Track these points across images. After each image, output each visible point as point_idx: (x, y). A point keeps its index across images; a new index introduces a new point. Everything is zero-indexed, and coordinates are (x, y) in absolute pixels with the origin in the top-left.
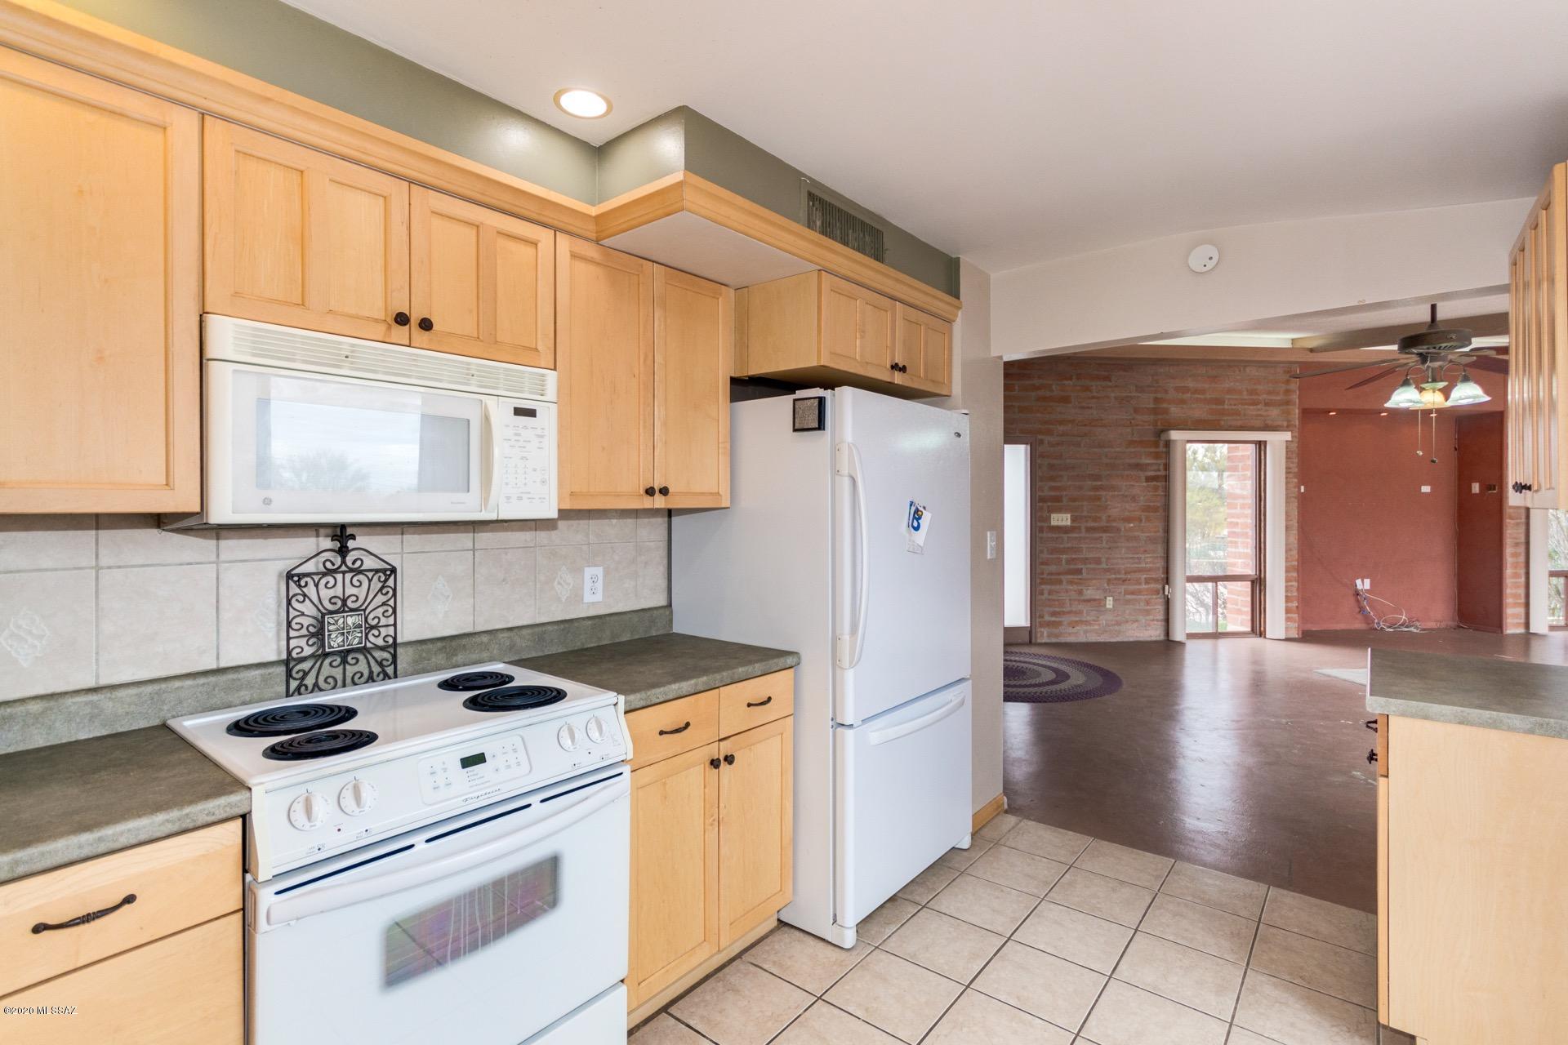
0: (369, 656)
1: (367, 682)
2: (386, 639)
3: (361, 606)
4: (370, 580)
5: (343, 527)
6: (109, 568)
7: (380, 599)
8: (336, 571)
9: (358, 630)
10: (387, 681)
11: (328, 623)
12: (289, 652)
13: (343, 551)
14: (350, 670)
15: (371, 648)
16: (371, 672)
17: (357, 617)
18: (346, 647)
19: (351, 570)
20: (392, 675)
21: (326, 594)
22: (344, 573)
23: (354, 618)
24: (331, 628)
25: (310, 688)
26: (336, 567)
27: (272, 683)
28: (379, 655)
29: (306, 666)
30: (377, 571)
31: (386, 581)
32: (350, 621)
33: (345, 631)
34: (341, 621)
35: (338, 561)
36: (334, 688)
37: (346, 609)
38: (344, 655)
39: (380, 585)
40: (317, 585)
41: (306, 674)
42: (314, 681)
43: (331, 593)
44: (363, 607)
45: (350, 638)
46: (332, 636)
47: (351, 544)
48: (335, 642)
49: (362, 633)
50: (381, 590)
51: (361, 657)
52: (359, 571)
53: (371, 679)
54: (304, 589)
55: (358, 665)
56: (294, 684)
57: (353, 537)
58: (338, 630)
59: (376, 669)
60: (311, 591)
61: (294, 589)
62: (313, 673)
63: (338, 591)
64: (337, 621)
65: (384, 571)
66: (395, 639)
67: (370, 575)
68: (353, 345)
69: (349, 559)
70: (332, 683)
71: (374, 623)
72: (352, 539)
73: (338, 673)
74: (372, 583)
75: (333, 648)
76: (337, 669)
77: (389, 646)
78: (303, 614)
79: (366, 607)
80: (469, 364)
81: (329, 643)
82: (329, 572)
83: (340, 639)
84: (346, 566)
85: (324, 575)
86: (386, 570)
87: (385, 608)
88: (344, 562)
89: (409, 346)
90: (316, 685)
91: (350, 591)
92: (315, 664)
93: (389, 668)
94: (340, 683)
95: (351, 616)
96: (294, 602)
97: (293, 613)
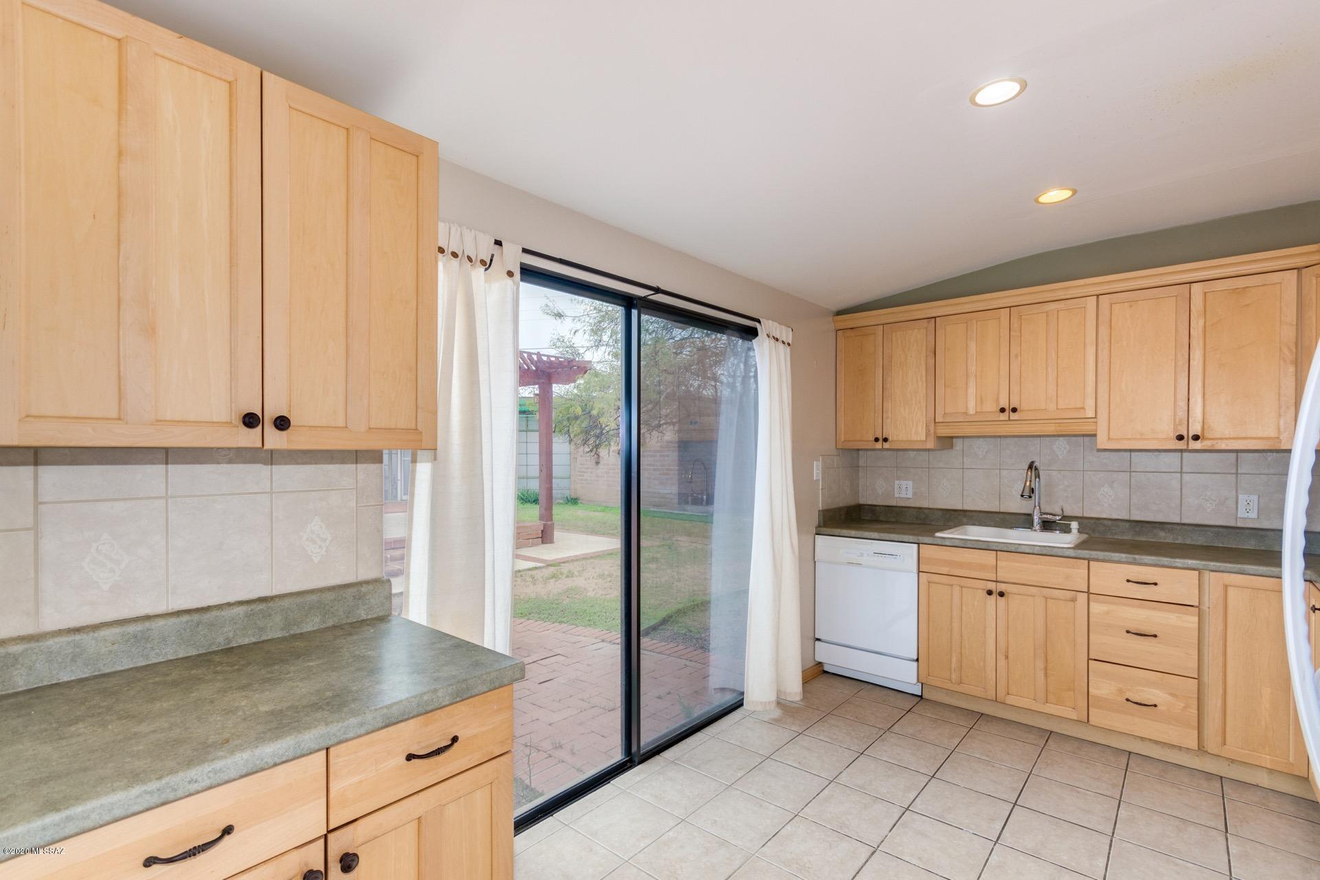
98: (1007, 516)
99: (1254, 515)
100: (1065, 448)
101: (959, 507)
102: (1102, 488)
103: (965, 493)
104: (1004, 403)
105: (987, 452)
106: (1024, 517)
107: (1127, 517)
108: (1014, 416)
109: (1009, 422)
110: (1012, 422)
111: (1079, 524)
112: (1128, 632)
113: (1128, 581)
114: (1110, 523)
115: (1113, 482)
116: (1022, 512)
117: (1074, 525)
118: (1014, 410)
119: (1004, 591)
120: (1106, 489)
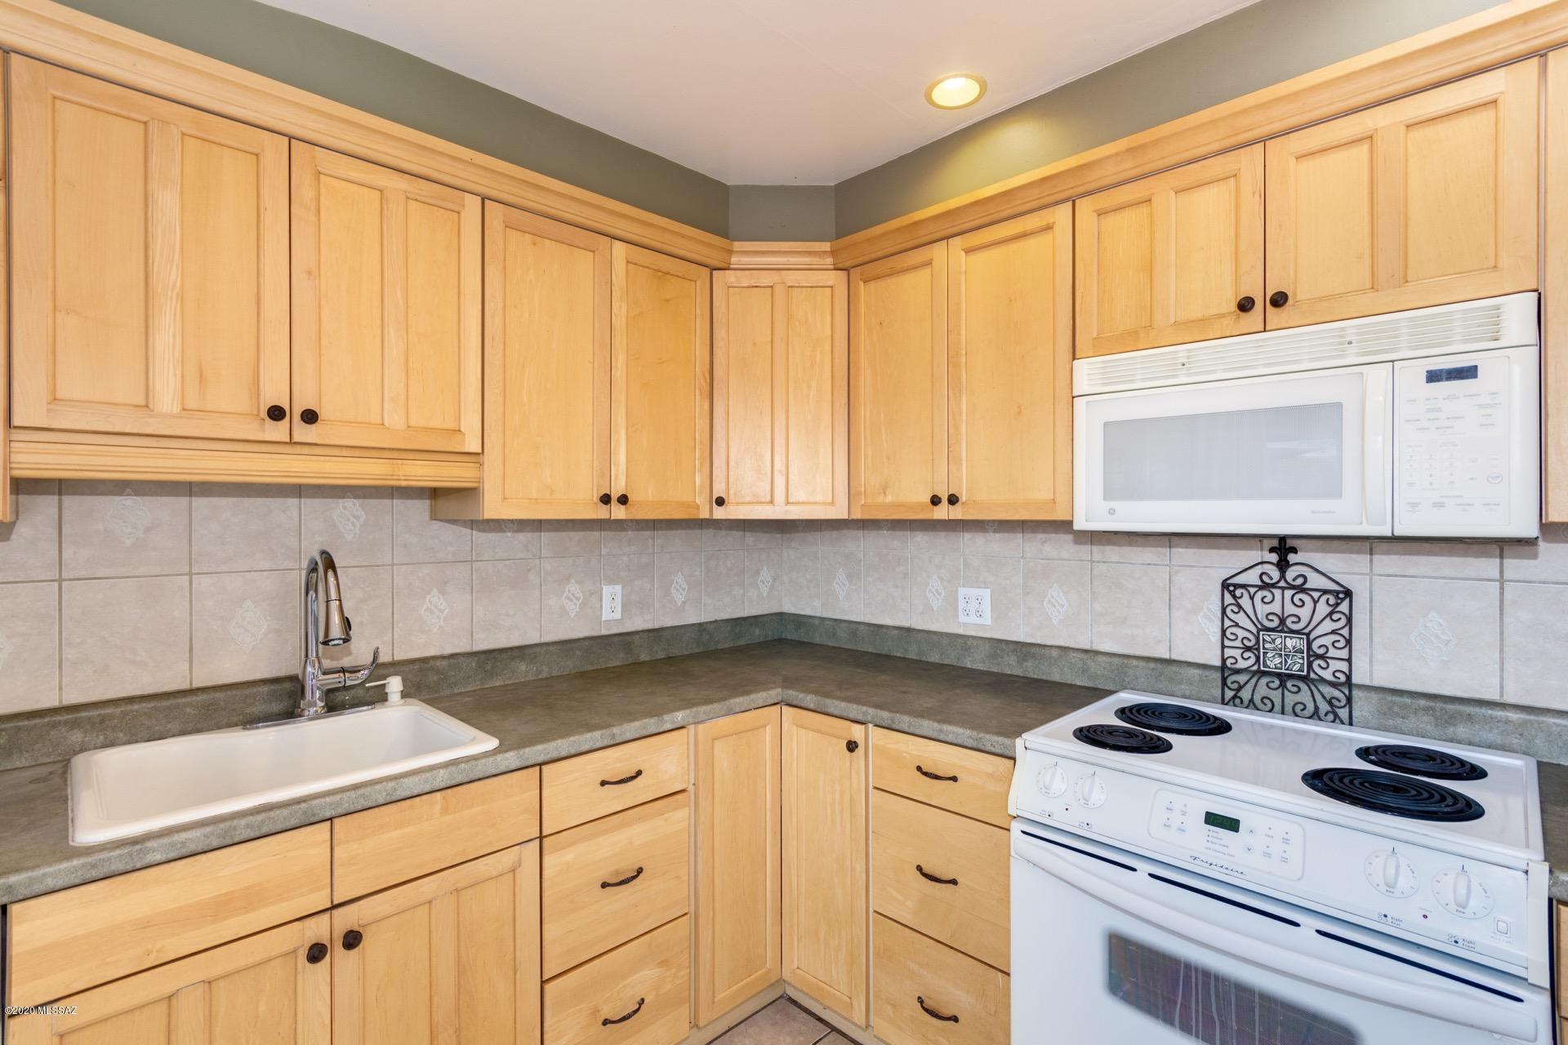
0: (1313, 688)
1: (1310, 717)
2: (1336, 674)
3: (1304, 629)
4: (1315, 602)
5: (1283, 539)
6: (1098, 562)
7: (1328, 626)
8: (1273, 586)
9: (1299, 655)
10: (1337, 724)
11: (1264, 640)
12: (1224, 661)
13: (1283, 565)
14: (1290, 699)
15: (1317, 680)
16: (1317, 708)
17: (1298, 640)
18: (1283, 671)
19: (1293, 587)
20: (1346, 720)
21: (1262, 609)
22: (1283, 589)
23: (1294, 640)
24: (1267, 646)
25: (1246, 702)
26: (1273, 581)
27: (1209, 685)
28: (1329, 691)
29: (1242, 678)
30: (1325, 592)
31: (1337, 605)
32: (1290, 643)
33: (1283, 653)
34: (1278, 641)
35: (1275, 574)
36: (1270, 711)
37: (1286, 629)
38: (1283, 678)
39: (1330, 609)
40: (1252, 598)
41: (1240, 688)
42: (1250, 697)
43: (1268, 609)
44: (1306, 631)
45: (1289, 662)
46: (1269, 655)
47: (1292, 558)
48: (1273, 663)
49: (1303, 659)
50: (1331, 614)
51: (1304, 687)
52: (1301, 589)
53: (1315, 715)
54: (1239, 601)
55: (1300, 693)
56: (1229, 694)
57: (1294, 550)
58: (1275, 650)
59: (1324, 707)
60: (1245, 602)
61: (1229, 599)
62: (1249, 687)
63: (1276, 607)
64: (1274, 640)
65: (1336, 593)
66: (1349, 677)
67: (1316, 595)
68: (1189, 351)
69: (1291, 574)
70: (1269, 705)
71: (1321, 651)
72: (1292, 552)
73: (1276, 696)
74: (1318, 605)
75: (1269, 668)
76: (1275, 692)
77: (1342, 684)
78: (1237, 625)
79: (1310, 632)
80: (1343, 329)
81: (1264, 661)
82: (1265, 586)
83: (1277, 660)
84: (1286, 581)
85: (1261, 588)
86: (1338, 593)
87: (1337, 637)
88: (1283, 577)
89: (1265, 331)
90: (1251, 701)
91: (1290, 609)
92: (1250, 679)
93: (1342, 710)
94: (1278, 707)
95: (1291, 638)
96: (1228, 611)
97: (1227, 623)
98: (219, 695)
99: (618, 615)
100: (357, 517)
101: (48, 699)
102: (428, 598)
103: (69, 654)
104: (276, 394)
105: (148, 530)
106: (265, 689)
107: (467, 649)
108: (304, 432)
109: (288, 449)
110: (298, 449)
111: (404, 680)
112: (604, 885)
113: (603, 783)
114: (445, 663)
115: (446, 583)
116: (258, 676)
117: (395, 684)
118: (310, 417)
119: (356, 928)
120: (435, 598)
